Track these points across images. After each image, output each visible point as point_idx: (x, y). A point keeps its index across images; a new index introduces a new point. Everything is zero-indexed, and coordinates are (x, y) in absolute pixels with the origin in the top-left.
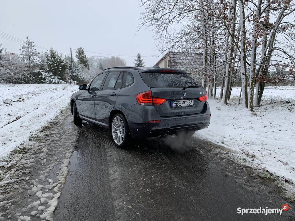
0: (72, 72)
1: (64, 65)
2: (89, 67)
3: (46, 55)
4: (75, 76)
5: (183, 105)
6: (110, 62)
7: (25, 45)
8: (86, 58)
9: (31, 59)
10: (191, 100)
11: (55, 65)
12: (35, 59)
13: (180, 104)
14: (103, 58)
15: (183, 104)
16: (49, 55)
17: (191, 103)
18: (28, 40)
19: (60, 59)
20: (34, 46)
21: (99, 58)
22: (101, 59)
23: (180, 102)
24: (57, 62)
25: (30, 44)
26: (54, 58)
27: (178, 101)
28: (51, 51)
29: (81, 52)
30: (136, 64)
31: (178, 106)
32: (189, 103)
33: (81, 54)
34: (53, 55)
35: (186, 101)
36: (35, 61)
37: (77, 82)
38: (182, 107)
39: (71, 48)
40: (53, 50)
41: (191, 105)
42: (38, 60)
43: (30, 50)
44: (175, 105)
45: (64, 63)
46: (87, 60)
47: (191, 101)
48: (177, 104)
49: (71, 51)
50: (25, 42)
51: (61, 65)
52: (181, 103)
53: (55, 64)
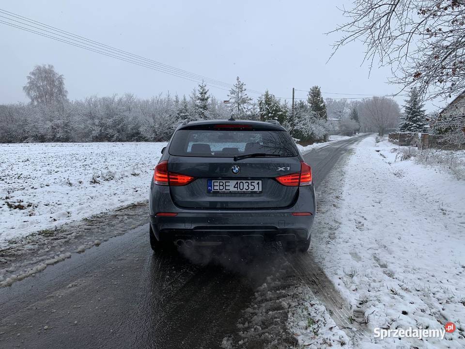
0: (293, 125)
1: (281, 114)
2: (326, 117)
3: (259, 101)
4: (297, 131)
5: (236, 189)
6: (368, 107)
7: (235, 89)
8: (322, 102)
9: (240, 108)
10: (256, 182)
11: (270, 115)
12: (245, 108)
13: (227, 188)
14: (360, 100)
15: (234, 187)
16: (264, 102)
17: (256, 186)
18: (238, 82)
19: (276, 106)
20: (245, 90)
21: (353, 100)
22: (356, 103)
23: (227, 184)
24: (272, 111)
25: (240, 87)
26: (269, 104)
27: (224, 181)
28: (267, 95)
29: (315, 94)
30: (407, 108)
31: (224, 190)
32: (252, 187)
33: (315, 96)
34: (268, 100)
35: (244, 182)
36: (245, 110)
37: (299, 140)
38: (231, 193)
39: (294, 89)
40: (269, 93)
41: (256, 190)
42: (249, 108)
43: (240, 95)
44: (215, 188)
45: (282, 111)
46: (324, 106)
47: (258, 184)
48: (221, 188)
49: (293, 93)
50: (235, 84)
51: (278, 115)
52: (231, 186)
53: (269, 113)
